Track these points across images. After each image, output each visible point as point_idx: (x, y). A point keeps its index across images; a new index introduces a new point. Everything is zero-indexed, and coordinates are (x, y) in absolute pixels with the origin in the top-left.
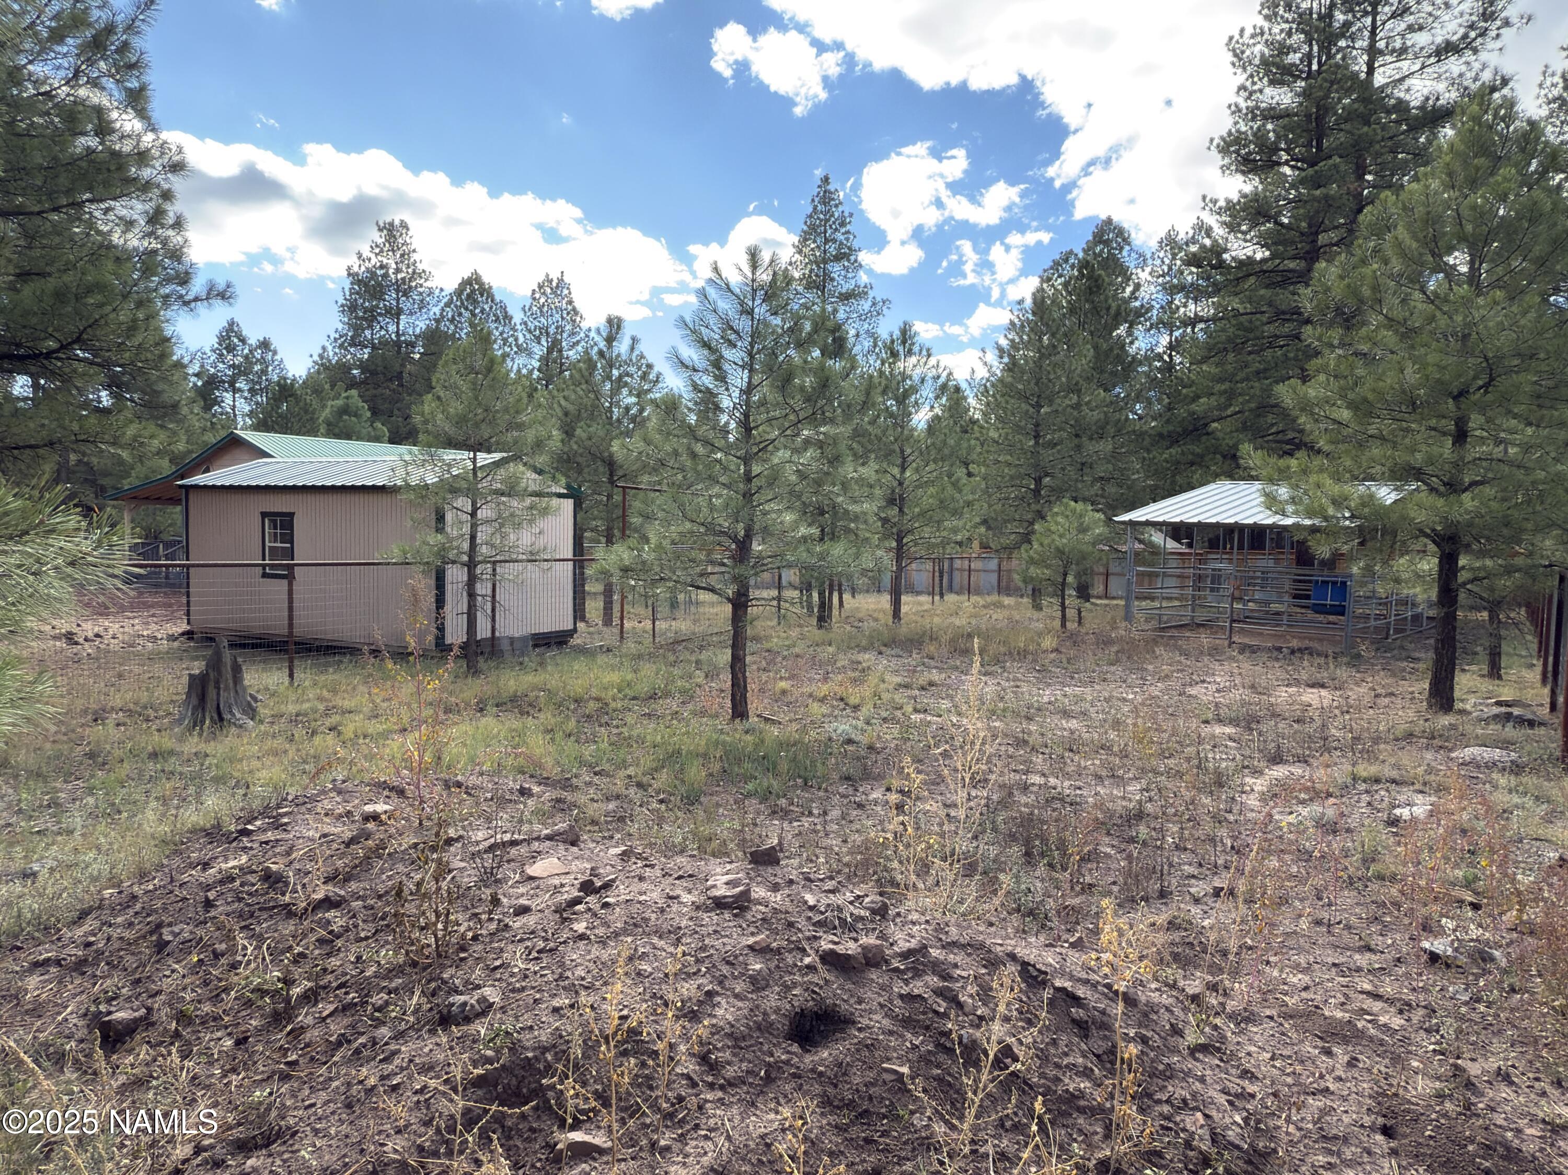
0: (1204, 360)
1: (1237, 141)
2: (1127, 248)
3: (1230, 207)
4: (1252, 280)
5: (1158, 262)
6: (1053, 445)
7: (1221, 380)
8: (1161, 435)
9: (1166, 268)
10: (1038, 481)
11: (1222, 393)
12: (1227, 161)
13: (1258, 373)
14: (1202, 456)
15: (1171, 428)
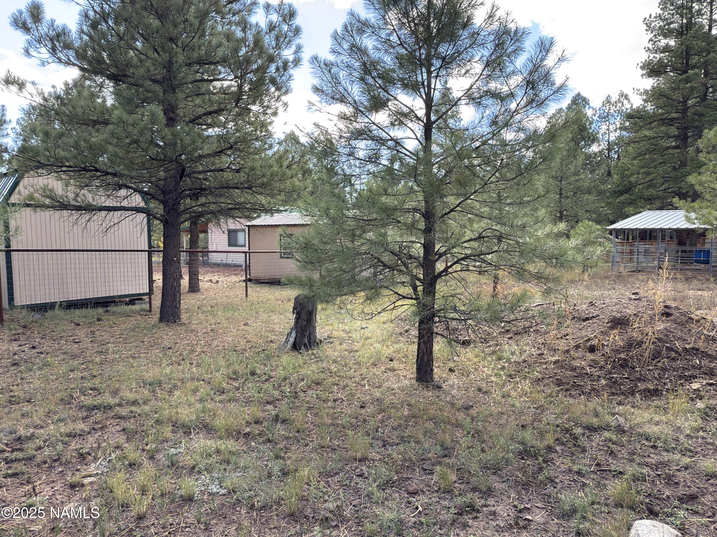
0: (634, 159)
1: (649, 63)
2: (588, 106)
3: (646, 92)
4: (656, 123)
5: (602, 112)
6: (567, 197)
7: (643, 167)
8: (615, 192)
9: (606, 114)
10: (561, 213)
11: (643, 173)
12: (645, 72)
13: (661, 163)
14: (635, 200)
15: (620, 188)
